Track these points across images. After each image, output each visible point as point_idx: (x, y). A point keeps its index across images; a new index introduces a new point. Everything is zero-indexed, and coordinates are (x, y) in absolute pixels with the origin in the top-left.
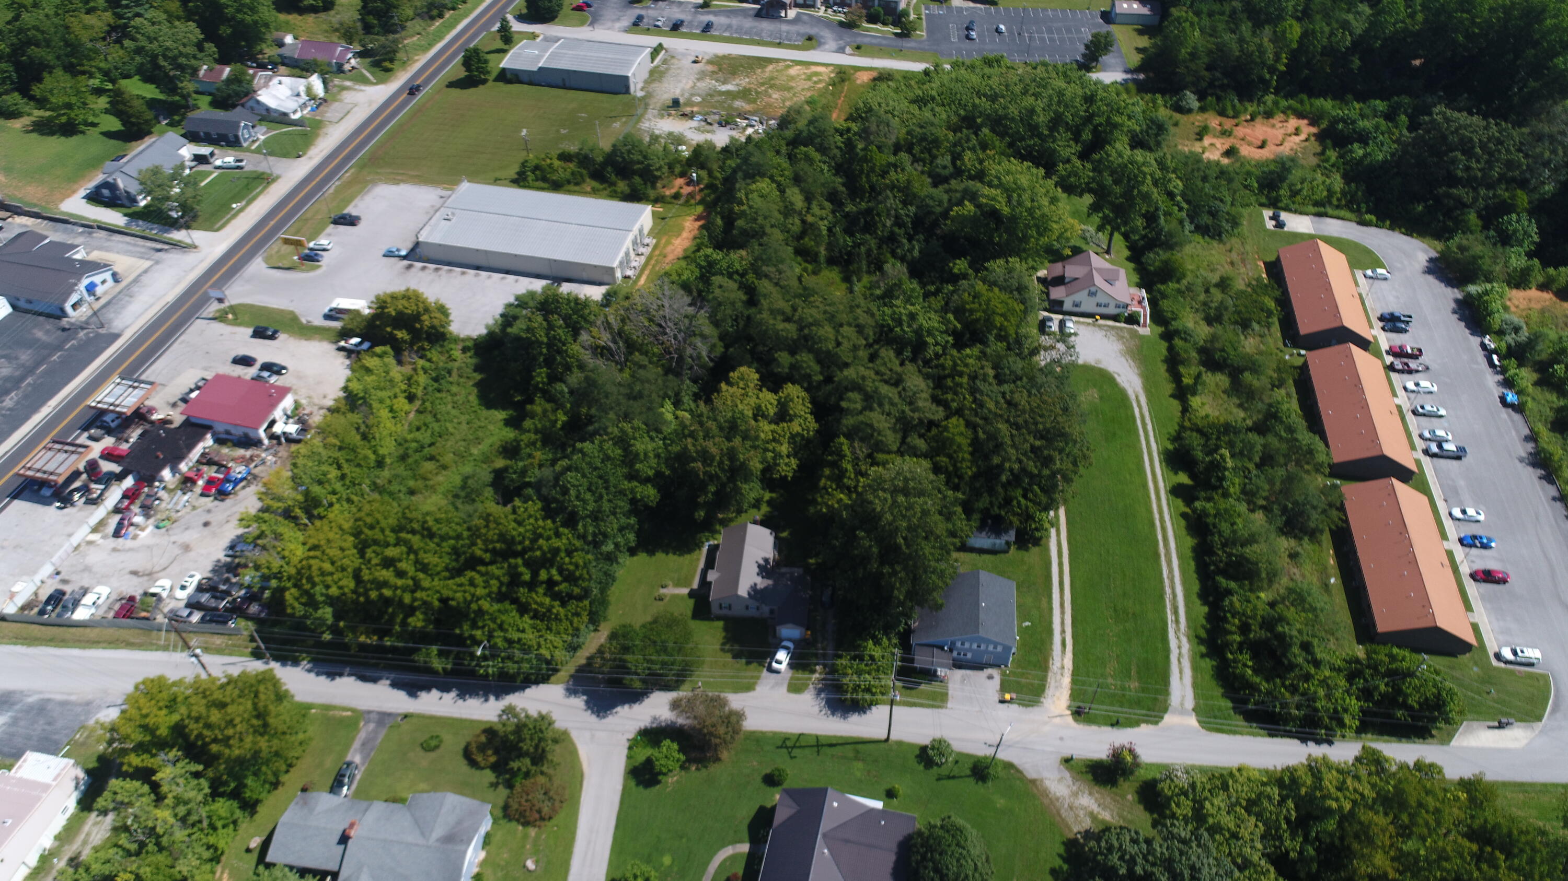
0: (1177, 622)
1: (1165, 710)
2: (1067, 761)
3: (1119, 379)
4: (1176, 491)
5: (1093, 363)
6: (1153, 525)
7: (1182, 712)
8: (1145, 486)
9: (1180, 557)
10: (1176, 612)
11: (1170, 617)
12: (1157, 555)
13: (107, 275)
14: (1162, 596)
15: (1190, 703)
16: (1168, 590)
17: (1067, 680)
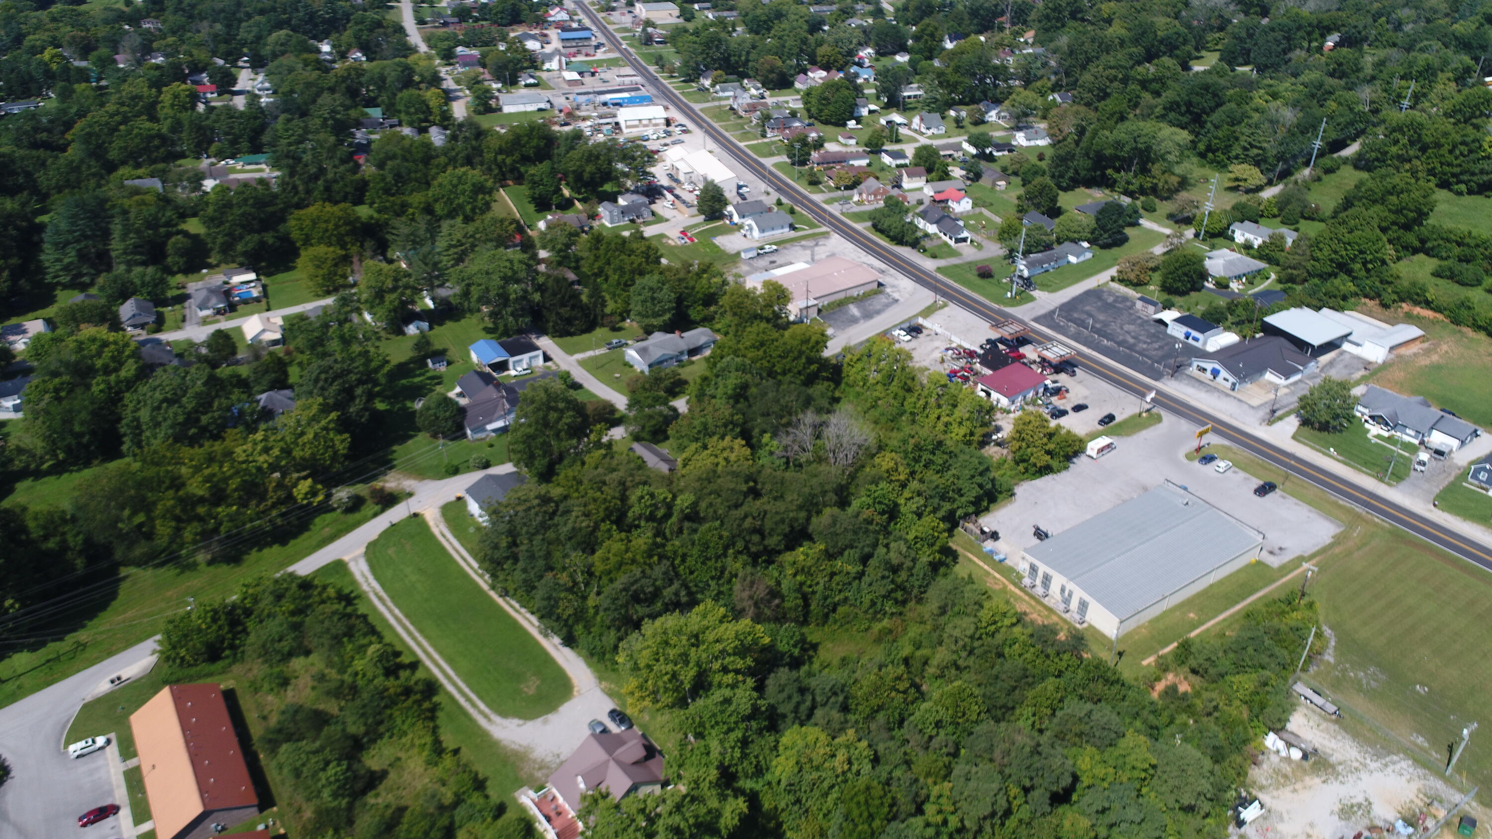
0: (376, 594)
1: (366, 553)
2: (410, 495)
3: (516, 721)
4: (415, 665)
5: (550, 716)
6: (421, 631)
7: (355, 559)
8: (441, 653)
9: (390, 627)
10: (380, 598)
11: (382, 593)
12: (407, 616)
13: (1232, 379)
14: (392, 598)
15: (353, 567)
16: (390, 604)
17: (431, 523)
